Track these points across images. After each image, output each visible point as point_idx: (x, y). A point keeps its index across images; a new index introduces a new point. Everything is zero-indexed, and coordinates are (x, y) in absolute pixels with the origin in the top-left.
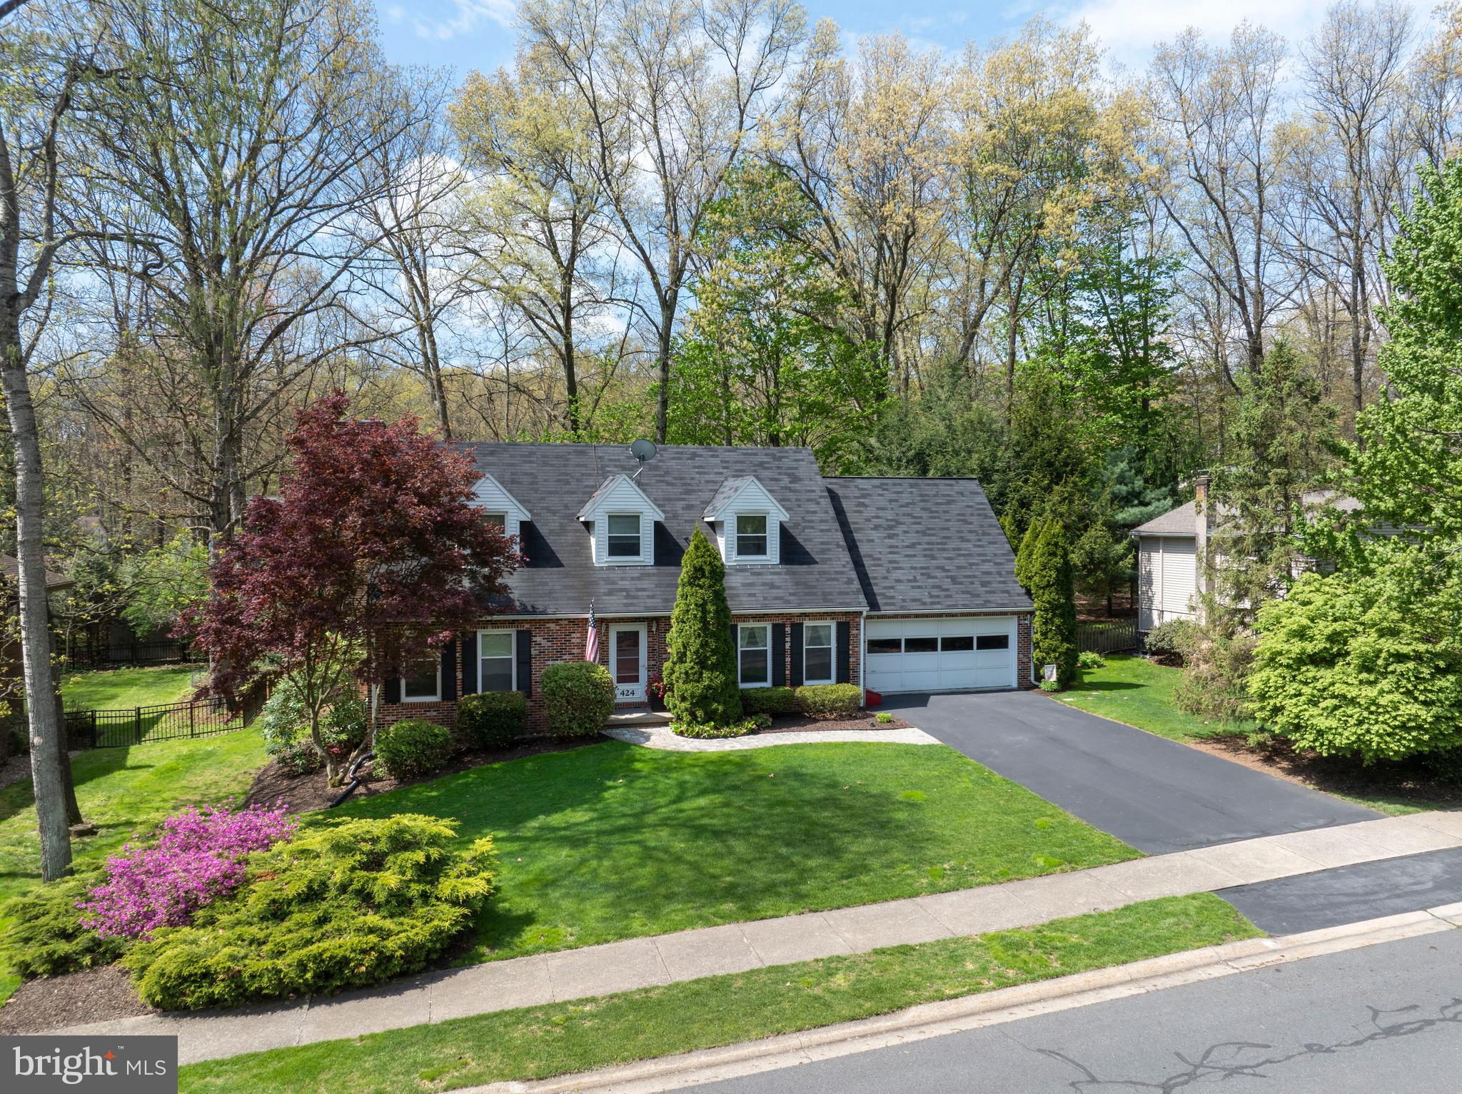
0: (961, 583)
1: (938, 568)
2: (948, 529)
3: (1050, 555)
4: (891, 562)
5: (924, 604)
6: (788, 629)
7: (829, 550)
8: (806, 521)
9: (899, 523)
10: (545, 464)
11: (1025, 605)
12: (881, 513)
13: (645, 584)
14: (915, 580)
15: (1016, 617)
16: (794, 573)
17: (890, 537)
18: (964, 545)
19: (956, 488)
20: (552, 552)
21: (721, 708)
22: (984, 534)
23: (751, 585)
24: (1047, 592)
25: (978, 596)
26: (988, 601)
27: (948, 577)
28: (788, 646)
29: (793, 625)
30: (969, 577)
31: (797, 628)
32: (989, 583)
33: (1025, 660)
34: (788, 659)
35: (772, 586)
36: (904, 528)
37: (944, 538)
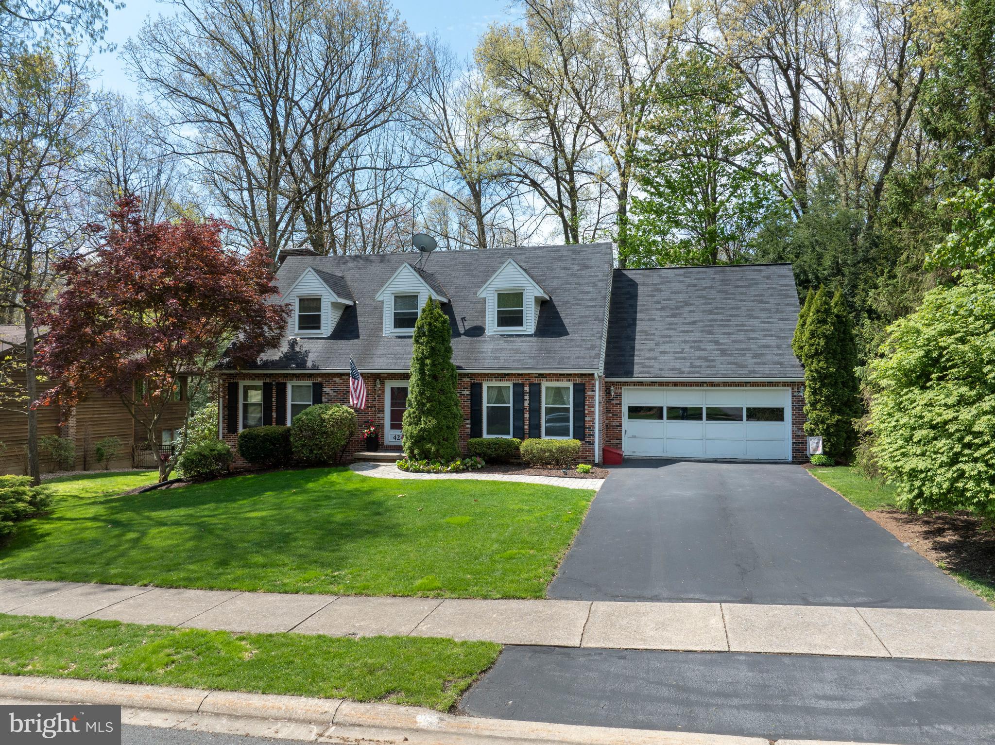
0: (730, 355)
1: (710, 342)
2: (739, 308)
3: (819, 322)
4: (663, 337)
5: (683, 372)
6: (527, 389)
7: (587, 322)
9: (687, 303)
11: (797, 375)
12: (673, 297)
14: (682, 352)
15: (790, 388)
16: (544, 343)
17: (674, 315)
18: (751, 322)
19: (764, 273)
20: (357, 329)
21: (433, 448)
22: (777, 312)
24: (815, 361)
27: (717, 350)
28: (526, 403)
30: (743, 349)
31: (536, 389)
32: (763, 355)
33: (800, 433)
34: (527, 416)
35: (517, 351)
36: (692, 308)
37: (730, 316)
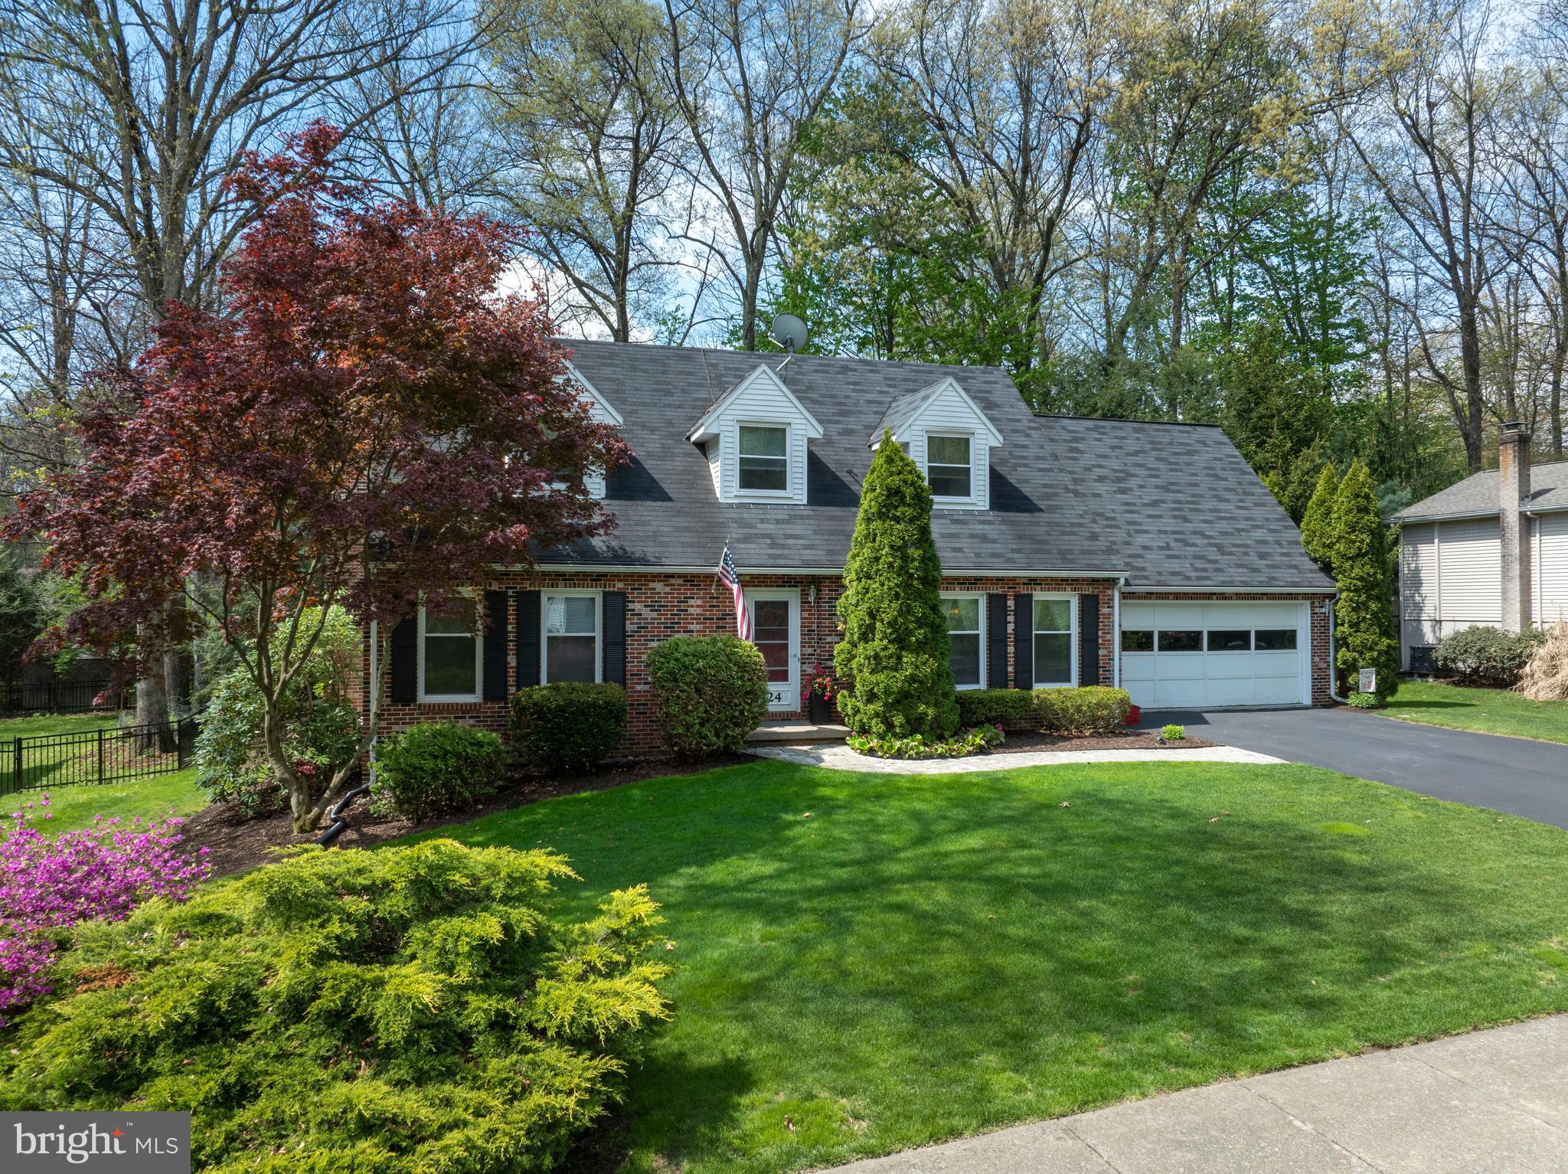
0: (1231, 554)
1: (1195, 533)
2: (1197, 485)
4: (1130, 523)
5: (1188, 578)
6: (1011, 603)
7: (1057, 495)
8: (1015, 457)
9: (1130, 475)
10: (634, 369)
11: (1322, 584)
12: (1103, 462)
13: (797, 529)
14: (1168, 547)
15: (1308, 603)
16: (1013, 523)
17: (1123, 491)
18: (1223, 506)
19: (1196, 437)
20: (654, 481)
21: (931, 712)
22: (1246, 493)
23: (955, 536)
24: (1358, 563)
25: (1257, 571)
26: (1274, 578)
27: (1212, 545)
28: (1010, 628)
29: (1018, 597)
30: (1240, 546)
31: (1024, 602)
32: (1268, 554)
33: (1323, 665)
34: (1011, 649)
35: (984, 538)
36: (1138, 481)
37: (1194, 495)
